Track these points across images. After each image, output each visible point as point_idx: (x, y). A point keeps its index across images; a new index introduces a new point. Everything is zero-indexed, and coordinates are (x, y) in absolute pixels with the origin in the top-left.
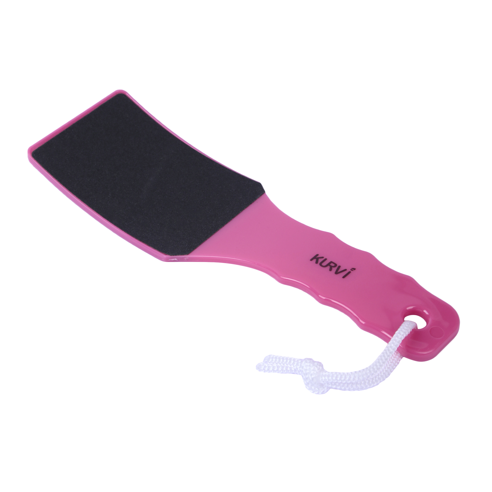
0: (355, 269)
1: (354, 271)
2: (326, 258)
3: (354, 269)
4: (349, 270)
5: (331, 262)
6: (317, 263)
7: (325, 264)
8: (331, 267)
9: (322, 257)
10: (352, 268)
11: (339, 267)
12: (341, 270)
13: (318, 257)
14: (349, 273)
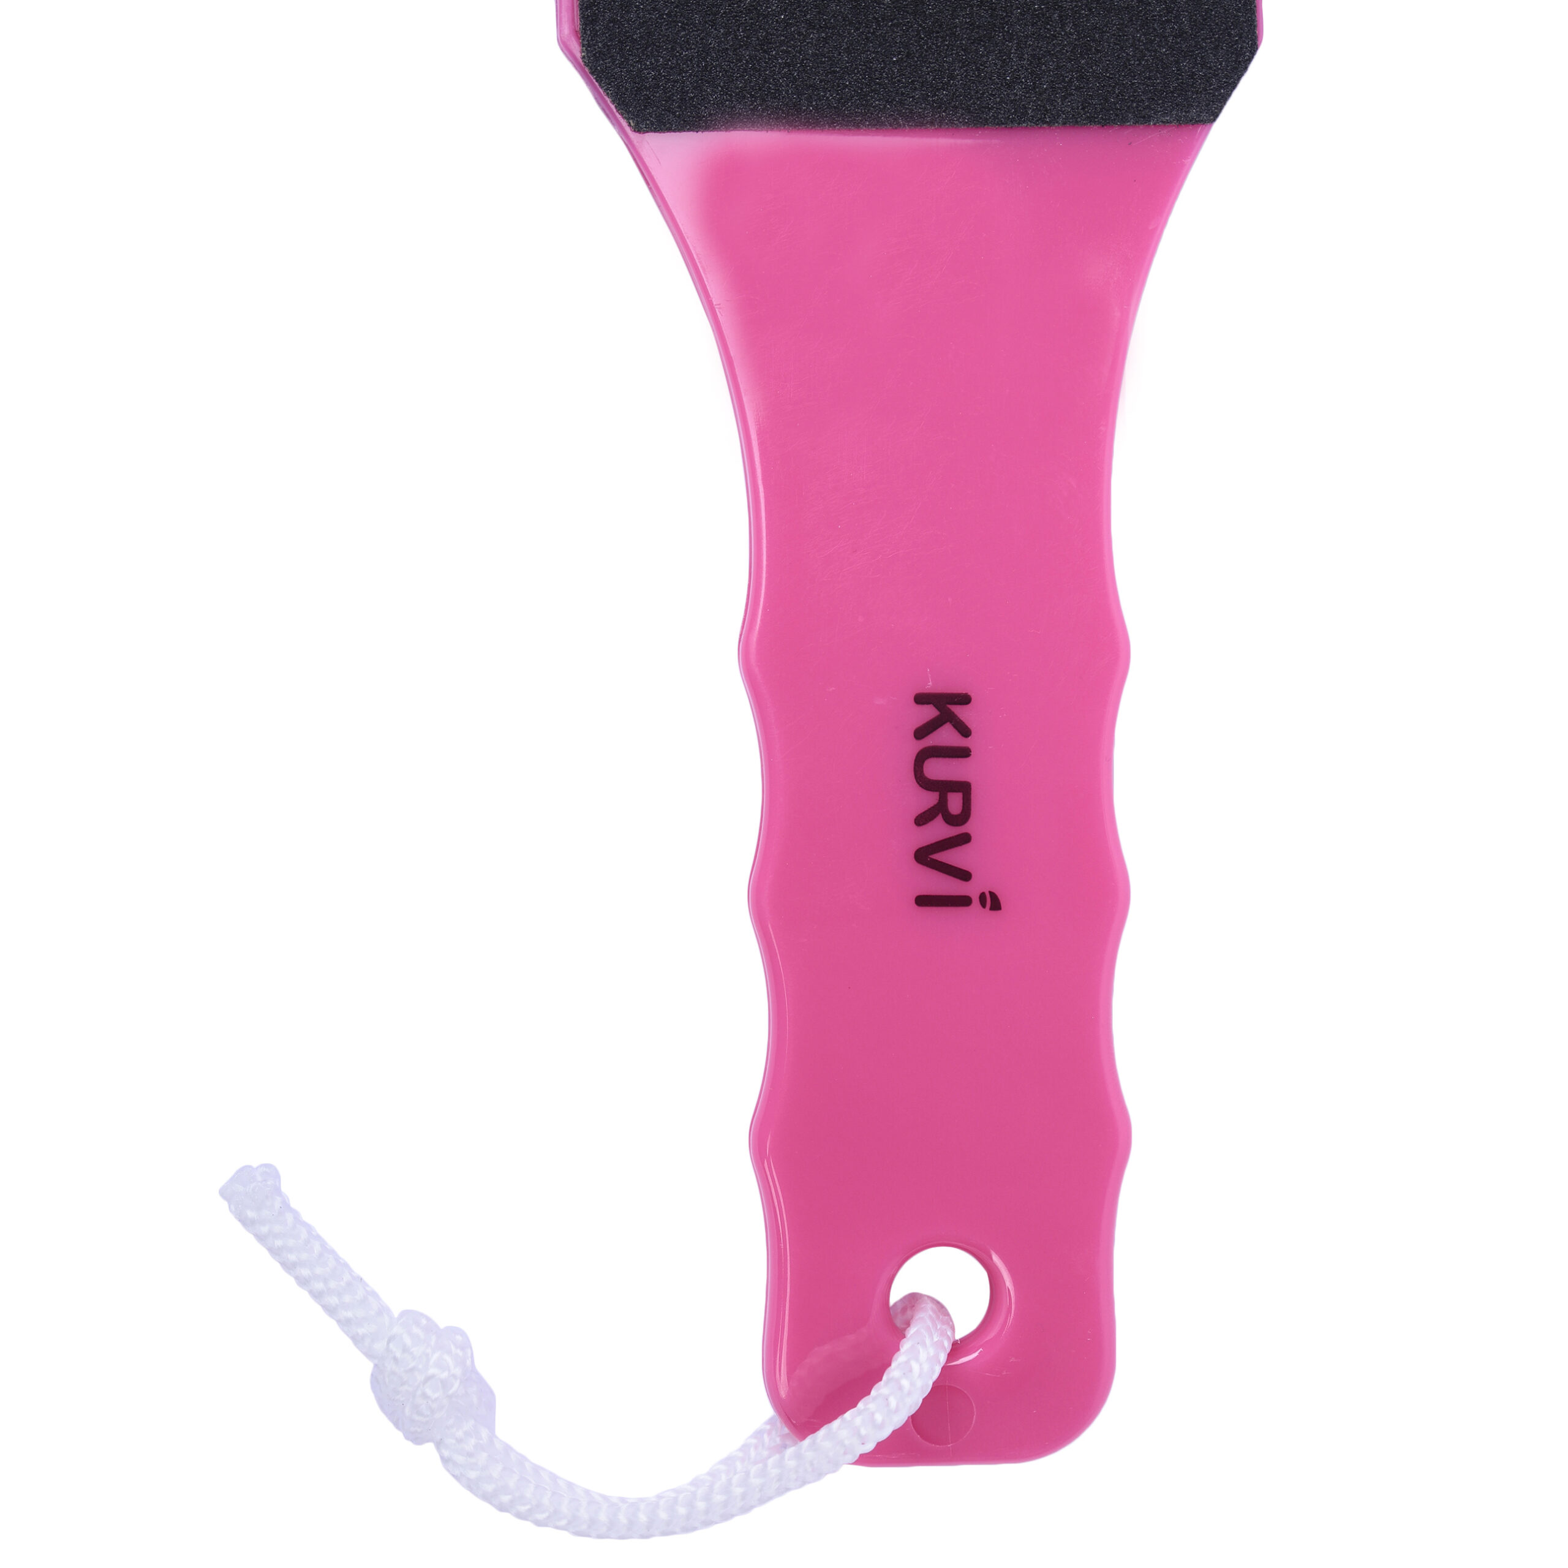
0: (996, 905)
1: (987, 914)
2: (970, 747)
3: (992, 902)
4: (972, 889)
5: (964, 788)
6: (921, 733)
7: (937, 769)
8: (939, 810)
9: (965, 732)
10: (992, 894)
11: (965, 839)
12: (953, 857)
13: (959, 711)
14: (963, 901)
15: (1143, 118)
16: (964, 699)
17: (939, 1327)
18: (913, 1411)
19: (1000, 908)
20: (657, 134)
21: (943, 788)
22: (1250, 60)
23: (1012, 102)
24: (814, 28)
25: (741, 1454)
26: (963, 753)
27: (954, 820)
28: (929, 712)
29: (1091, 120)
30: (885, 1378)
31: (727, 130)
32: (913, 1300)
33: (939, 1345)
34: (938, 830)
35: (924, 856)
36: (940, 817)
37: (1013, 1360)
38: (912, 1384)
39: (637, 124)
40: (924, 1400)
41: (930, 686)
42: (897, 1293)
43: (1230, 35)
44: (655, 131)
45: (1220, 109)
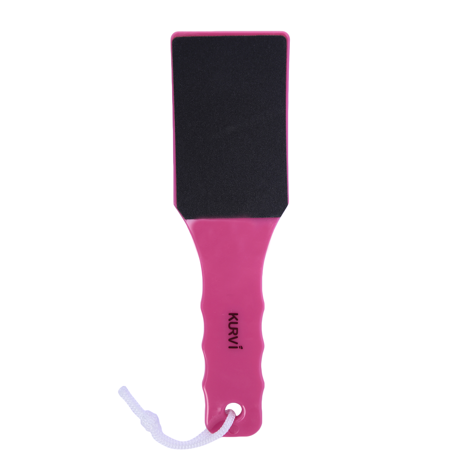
5: (237, 329)
6: (230, 320)
7: (232, 326)
8: (233, 332)
9: (237, 319)
10: (241, 346)
11: (237, 337)
12: (235, 340)
13: (236, 316)
14: (237, 347)
15: (269, 216)
16: (237, 314)
17: (232, 417)
18: (229, 429)
19: (242, 349)
20: (189, 220)
21: (233, 329)
22: (286, 207)
23: (247, 214)
24: (215, 202)
25: (202, 434)
26: (237, 323)
27: (235, 334)
28: (231, 316)
29: (260, 217)
30: (224, 424)
31: (200, 219)
32: (229, 410)
33: (233, 418)
34: (232, 336)
35: (230, 340)
36: (233, 334)
37: (245, 421)
38: (228, 424)
39: (185, 218)
40: (231, 427)
41: (231, 312)
42: (227, 409)
43: (283, 203)
44: (189, 219)
45: (282, 215)
